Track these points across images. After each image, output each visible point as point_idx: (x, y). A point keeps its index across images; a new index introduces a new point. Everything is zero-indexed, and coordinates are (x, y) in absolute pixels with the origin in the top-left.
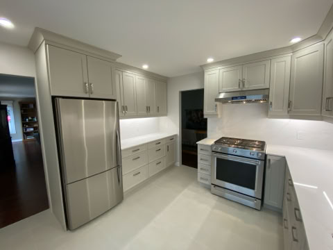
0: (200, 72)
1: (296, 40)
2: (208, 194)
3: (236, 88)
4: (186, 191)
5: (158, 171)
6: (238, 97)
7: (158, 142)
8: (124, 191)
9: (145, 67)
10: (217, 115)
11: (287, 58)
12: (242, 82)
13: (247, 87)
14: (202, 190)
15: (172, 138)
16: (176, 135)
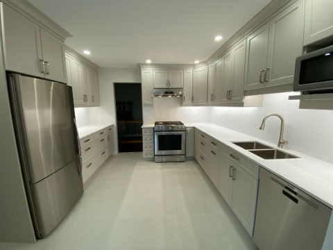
0: (137, 69)
1: (197, 62)
2: (153, 164)
3: (165, 86)
4: (137, 167)
5: (103, 161)
6: (168, 92)
7: (101, 132)
8: (84, 181)
9: (87, 53)
10: (153, 105)
11: (190, 70)
12: (168, 83)
13: (171, 86)
14: (148, 163)
15: (110, 128)
16: (113, 125)
